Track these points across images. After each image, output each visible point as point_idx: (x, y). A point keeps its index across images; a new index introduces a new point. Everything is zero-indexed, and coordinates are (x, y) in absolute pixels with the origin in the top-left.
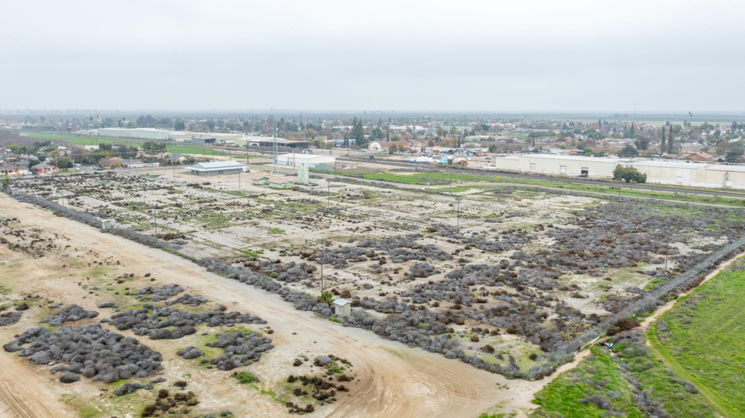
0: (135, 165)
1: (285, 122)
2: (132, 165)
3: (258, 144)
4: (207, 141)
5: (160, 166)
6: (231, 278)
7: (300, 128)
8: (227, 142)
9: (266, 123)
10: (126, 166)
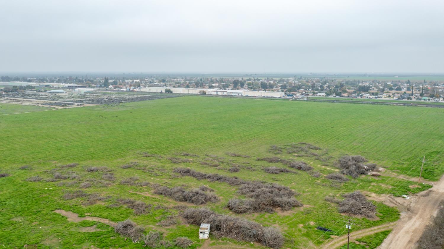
1: (78, 79)
3: (67, 87)
4: (46, 86)
7: (84, 82)
8: (54, 86)
9: (68, 80)
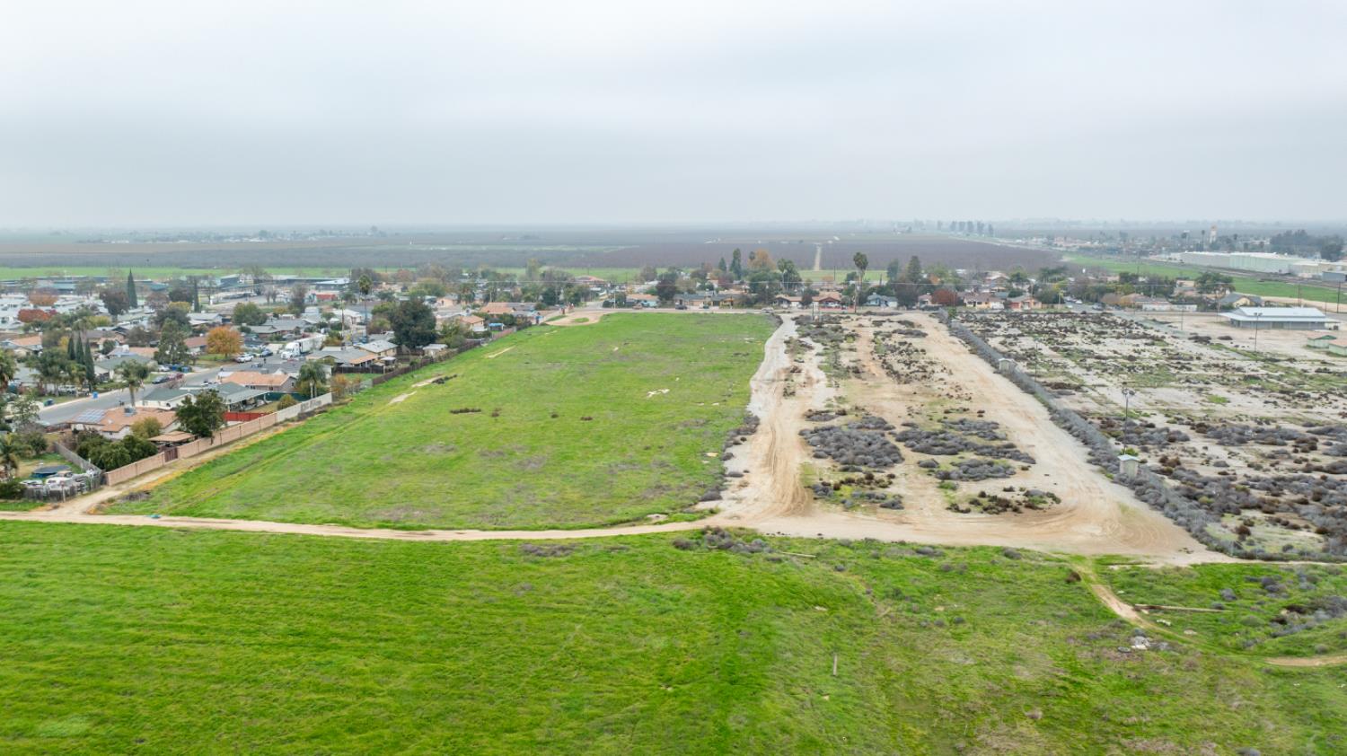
0: (1156, 307)
2: (1149, 307)
5: (1197, 310)
6: (1064, 428)
10: (1140, 307)
